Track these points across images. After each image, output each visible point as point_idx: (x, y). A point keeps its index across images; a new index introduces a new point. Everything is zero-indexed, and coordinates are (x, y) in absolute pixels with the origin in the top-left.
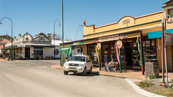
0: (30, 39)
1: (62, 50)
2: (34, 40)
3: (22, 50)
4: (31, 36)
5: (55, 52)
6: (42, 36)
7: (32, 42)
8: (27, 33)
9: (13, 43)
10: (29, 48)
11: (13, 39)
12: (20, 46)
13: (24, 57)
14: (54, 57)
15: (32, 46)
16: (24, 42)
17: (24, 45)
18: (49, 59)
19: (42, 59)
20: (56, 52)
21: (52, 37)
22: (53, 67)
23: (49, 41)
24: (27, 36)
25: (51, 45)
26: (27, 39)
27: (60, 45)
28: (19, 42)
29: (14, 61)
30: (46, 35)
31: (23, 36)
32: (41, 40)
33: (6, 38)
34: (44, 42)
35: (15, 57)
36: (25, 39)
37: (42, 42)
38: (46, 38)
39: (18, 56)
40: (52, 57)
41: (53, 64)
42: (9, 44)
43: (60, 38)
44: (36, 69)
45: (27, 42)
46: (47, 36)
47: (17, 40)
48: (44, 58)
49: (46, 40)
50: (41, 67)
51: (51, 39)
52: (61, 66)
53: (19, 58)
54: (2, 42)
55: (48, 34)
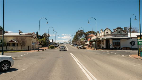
0: (109, 33)
1: (140, 42)
2: (112, 33)
3: (103, 42)
4: (110, 31)
5: (131, 43)
6: (119, 30)
7: (111, 35)
8: (107, 29)
9: (97, 37)
10: (109, 40)
11: (96, 34)
12: (102, 39)
13: (105, 47)
14: (130, 47)
15: (111, 38)
16: (105, 35)
17: (105, 38)
18: (126, 50)
19: (120, 50)
20: (133, 43)
21: (128, 30)
22: (130, 57)
23: (125, 33)
24: (107, 30)
25: (128, 37)
26: (107, 33)
27: (137, 37)
28: (101, 36)
29: (98, 50)
30: (122, 29)
31: (104, 31)
32: (119, 33)
33: (92, 33)
34: (121, 35)
35: (98, 47)
36: (105, 33)
37: (119, 34)
38: (123, 31)
39: (100, 46)
40: (129, 47)
41: (130, 54)
42: (94, 38)
43: (136, 31)
44: (116, 57)
45: (107, 35)
46: (124, 29)
47: (100, 34)
48: (121, 49)
49: (123, 33)
50: (120, 56)
51: (127, 32)
52: (138, 56)
53: (101, 48)
54: (89, 36)
55: (124, 28)
